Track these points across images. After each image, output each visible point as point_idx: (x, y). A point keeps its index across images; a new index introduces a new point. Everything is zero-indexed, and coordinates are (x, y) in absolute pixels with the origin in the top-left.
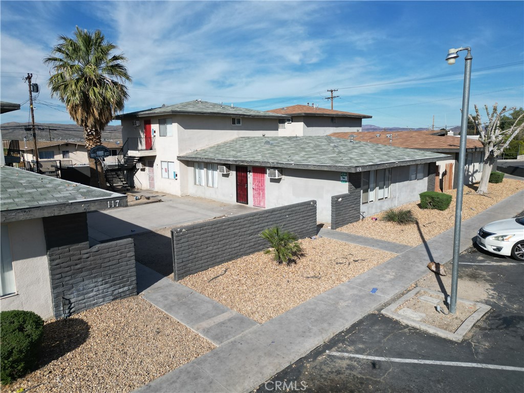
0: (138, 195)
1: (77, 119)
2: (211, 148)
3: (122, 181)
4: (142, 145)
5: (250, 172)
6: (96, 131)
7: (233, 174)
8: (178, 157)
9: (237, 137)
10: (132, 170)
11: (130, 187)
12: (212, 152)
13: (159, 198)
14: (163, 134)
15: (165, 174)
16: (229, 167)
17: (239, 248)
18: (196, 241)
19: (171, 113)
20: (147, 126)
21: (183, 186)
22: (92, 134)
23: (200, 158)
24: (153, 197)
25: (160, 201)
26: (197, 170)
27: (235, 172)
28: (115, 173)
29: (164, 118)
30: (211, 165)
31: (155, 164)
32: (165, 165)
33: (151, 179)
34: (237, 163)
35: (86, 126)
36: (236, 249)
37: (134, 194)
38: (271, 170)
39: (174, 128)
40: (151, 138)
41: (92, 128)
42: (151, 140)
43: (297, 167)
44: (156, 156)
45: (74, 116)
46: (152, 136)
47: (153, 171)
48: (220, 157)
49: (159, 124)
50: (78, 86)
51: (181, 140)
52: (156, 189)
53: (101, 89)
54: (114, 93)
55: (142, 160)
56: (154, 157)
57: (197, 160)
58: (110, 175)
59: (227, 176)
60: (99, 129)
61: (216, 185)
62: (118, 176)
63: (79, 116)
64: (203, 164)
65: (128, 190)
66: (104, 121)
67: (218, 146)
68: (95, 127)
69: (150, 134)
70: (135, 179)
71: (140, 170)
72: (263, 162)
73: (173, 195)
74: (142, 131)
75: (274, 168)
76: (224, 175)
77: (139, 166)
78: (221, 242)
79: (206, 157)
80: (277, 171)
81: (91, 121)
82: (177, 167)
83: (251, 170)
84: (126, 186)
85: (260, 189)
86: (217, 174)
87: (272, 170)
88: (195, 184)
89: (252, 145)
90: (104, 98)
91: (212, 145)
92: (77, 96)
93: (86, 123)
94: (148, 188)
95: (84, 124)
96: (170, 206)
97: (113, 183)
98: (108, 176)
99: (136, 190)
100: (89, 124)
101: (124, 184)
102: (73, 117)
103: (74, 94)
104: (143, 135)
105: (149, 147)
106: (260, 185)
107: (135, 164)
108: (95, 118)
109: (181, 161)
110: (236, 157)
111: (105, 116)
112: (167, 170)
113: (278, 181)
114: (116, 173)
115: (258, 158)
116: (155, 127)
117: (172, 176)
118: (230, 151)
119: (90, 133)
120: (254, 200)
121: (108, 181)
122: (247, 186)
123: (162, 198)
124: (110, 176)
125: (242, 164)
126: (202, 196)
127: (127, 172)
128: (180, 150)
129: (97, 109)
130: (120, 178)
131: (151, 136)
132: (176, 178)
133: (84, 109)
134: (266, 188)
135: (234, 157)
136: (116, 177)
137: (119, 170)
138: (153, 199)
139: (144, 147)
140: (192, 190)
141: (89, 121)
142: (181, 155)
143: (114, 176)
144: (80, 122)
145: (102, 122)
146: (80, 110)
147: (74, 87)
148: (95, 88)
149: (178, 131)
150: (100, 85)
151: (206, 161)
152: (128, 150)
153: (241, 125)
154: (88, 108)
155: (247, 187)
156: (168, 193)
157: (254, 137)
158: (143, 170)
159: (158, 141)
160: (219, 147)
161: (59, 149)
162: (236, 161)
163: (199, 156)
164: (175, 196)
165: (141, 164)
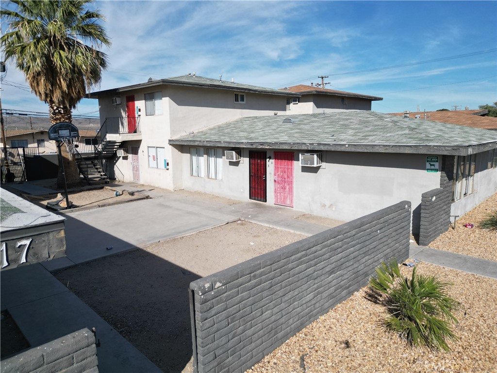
0: (119, 190)
1: (40, 93)
2: (211, 129)
3: (99, 172)
4: (124, 128)
5: (270, 158)
6: (65, 108)
7: (245, 162)
8: (170, 141)
9: (241, 117)
10: (112, 158)
11: (109, 179)
12: (214, 135)
13: (147, 194)
14: (150, 113)
15: (153, 163)
16: (239, 151)
17: (313, 302)
18: (241, 305)
19: (161, 83)
20: (130, 103)
21: (176, 178)
22: (59, 112)
23: (200, 141)
24: (138, 191)
25: (147, 197)
26: (194, 158)
27: (248, 159)
28: (90, 162)
29: (151, 91)
30: (213, 151)
31: (140, 151)
32: (152, 152)
33: (136, 169)
34: (254, 146)
35: (52, 102)
36: (309, 304)
37: (114, 188)
38: (306, 154)
39: (164, 104)
40: (134, 118)
41: (59, 105)
42: (135, 121)
43: (353, 149)
44: (141, 140)
45: (36, 89)
46: (137, 116)
47: (137, 159)
48: (228, 140)
49: (145, 100)
50: (39, 47)
51: (173, 120)
52: (142, 182)
53: (69, 52)
54: (87, 58)
55: (124, 145)
56: (139, 142)
57: (196, 144)
58: (84, 164)
59: (236, 164)
60: (68, 106)
61: (220, 177)
62: (95, 166)
63: (42, 89)
64: (202, 150)
65: (107, 183)
66: (74, 95)
67: (219, 127)
68: (64, 103)
69: (134, 113)
70: (115, 169)
71: (121, 158)
72: (294, 144)
73: (163, 189)
74: (124, 110)
75: (312, 152)
76: (231, 163)
77: (121, 153)
78: (286, 298)
79: (207, 140)
80: (315, 156)
81: (57, 96)
82: (169, 153)
83: (272, 155)
84: (104, 179)
85: (285, 182)
86: (222, 162)
87: (309, 154)
88: (192, 175)
89: (265, 124)
90: (74, 65)
91: (212, 127)
92: (38, 61)
93: (51, 98)
94: (132, 180)
95: (48, 100)
96: (161, 205)
97: (88, 175)
98: (81, 166)
99: (117, 183)
100: (55, 99)
101: (101, 175)
102: (35, 91)
103: (34, 59)
104: (124, 115)
105: (133, 129)
106: (286, 177)
107: (116, 151)
108: (63, 92)
109: (174, 146)
110: (251, 139)
111: (75, 89)
112: (155, 158)
113: (315, 170)
114: (92, 162)
115: (284, 138)
116: (140, 104)
117: (162, 165)
118: (237, 132)
119: (57, 111)
120: (276, 197)
121: (82, 172)
122: (266, 177)
123: (150, 194)
124: (83, 166)
125: (261, 147)
126: (201, 190)
127: (106, 161)
128: (173, 132)
129: (64, 79)
130: (97, 169)
131: (135, 115)
132: (167, 167)
133: (47, 79)
134: (294, 180)
135: (247, 139)
136: (92, 167)
137: (95, 158)
138: (139, 195)
139: (126, 129)
140: (187, 182)
141: (55, 95)
143: (89, 166)
144: (43, 96)
145: (72, 98)
146: (42, 81)
147: (32, 48)
148: (61, 52)
149: (170, 107)
150: (69, 49)
151: (208, 145)
152: (107, 133)
153: (244, 102)
154: (53, 78)
155: (266, 180)
156: (156, 186)
157: (264, 117)
158: (125, 158)
159: (144, 122)
160: (220, 129)
161: (33, 138)
162: (252, 144)
163: (199, 139)
164: (167, 190)
165: (122, 151)
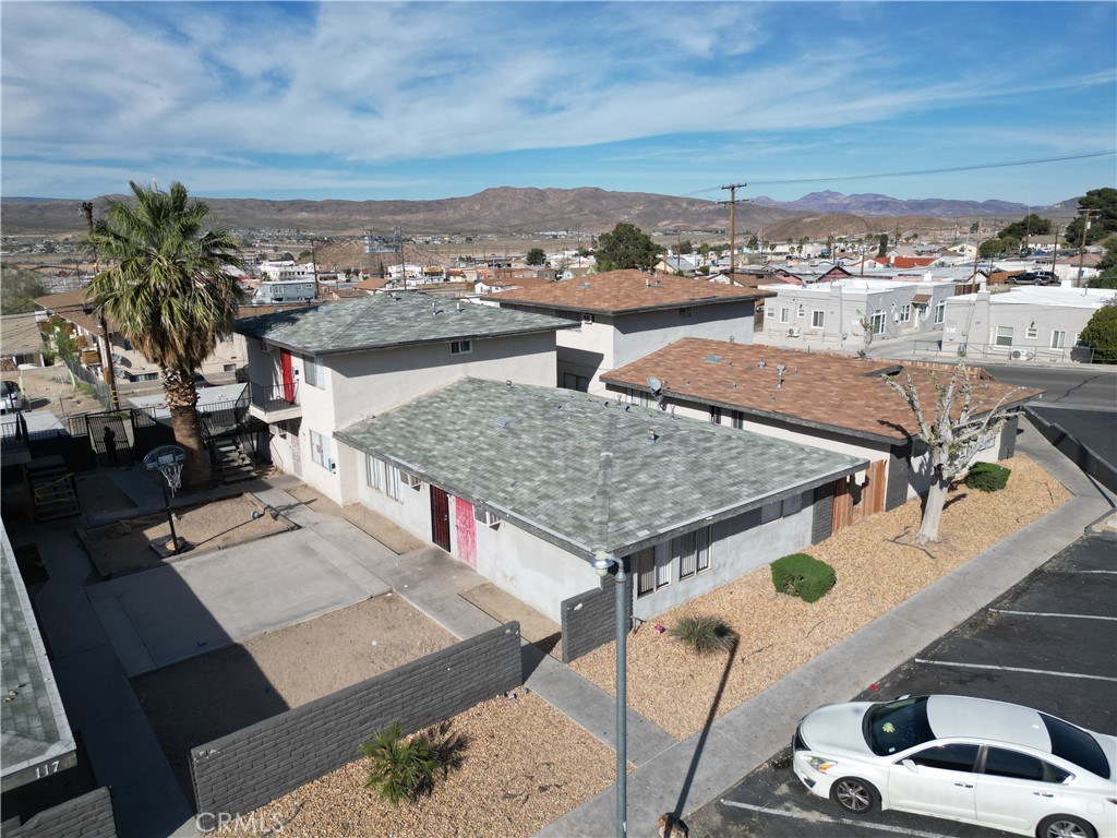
2: (402, 410)
3: (242, 459)
4: (279, 390)
6: (184, 373)
7: (426, 488)
8: (334, 432)
9: (463, 376)
12: (396, 431)
14: (310, 381)
15: (317, 456)
18: (240, 763)
20: (286, 358)
21: (345, 486)
22: (176, 380)
24: (289, 507)
25: (294, 528)
26: (371, 460)
28: (230, 442)
31: (301, 430)
32: (316, 440)
33: (297, 458)
37: (256, 498)
40: (291, 381)
41: (175, 370)
42: (292, 385)
44: (301, 418)
46: (294, 379)
47: (298, 443)
48: (400, 456)
49: (304, 359)
52: (304, 479)
53: (185, 300)
54: (210, 308)
56: (298, 422)
59: (415, 488)
61: (400, 497)
62: (237, 447)
65: (253, 479)
69: (291, 374)
70: (271, 447)
71: (277, 435)
72: (462, 492)
73: (330, 502)
74: (278, 363)
77: (274, 430)
81: (170, 359)
82: (333, 449)
84: (249, 471)
85: (468, 531)
88: (370, 484)
89: (474, 416)
90: (192, 319)
91: (408, 401)
92: (138, 319)
93: (163, 361)
95: (158, 362)
99: (269, 477)
100: (168, 363)
101: (244, 465)
104: (278, 370)
105: (291, 399)
106: (467, 524)
110: (428, 461)
112: (319, 450)
115: (461, 475)
116: (297, 363)
118: (428, 432)
119: (173, 379)
120: (460, 548)
122: (448, 517)
126: (381, 511)
128: (339, 418)
129: (181, 339)
130: (239, 453)
132: (333, 470)
134: (476, 532)
135: (424, 460)
136: (233, 449)
137: (238, 434)
138: (283, 520)
140: (364, 495)
141: (167, 358)
142: (343, 427)
145: (193, 359)
148: (173, 300)
149: (334, 383)
150: (184, 292)
153: (470, 352)
155: (448, 521)
156: (323, 493)
158: (282, 436)
159: (304, 391)
160: (416, 409)
162: (422, 475)
163: (369, 440)
164: (333, 502)
165: (276, 427)
